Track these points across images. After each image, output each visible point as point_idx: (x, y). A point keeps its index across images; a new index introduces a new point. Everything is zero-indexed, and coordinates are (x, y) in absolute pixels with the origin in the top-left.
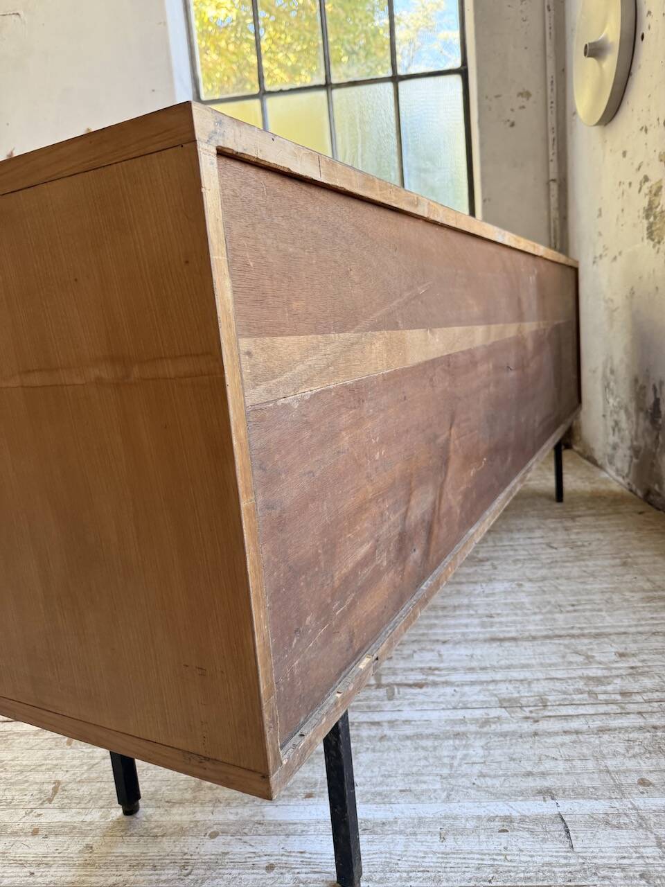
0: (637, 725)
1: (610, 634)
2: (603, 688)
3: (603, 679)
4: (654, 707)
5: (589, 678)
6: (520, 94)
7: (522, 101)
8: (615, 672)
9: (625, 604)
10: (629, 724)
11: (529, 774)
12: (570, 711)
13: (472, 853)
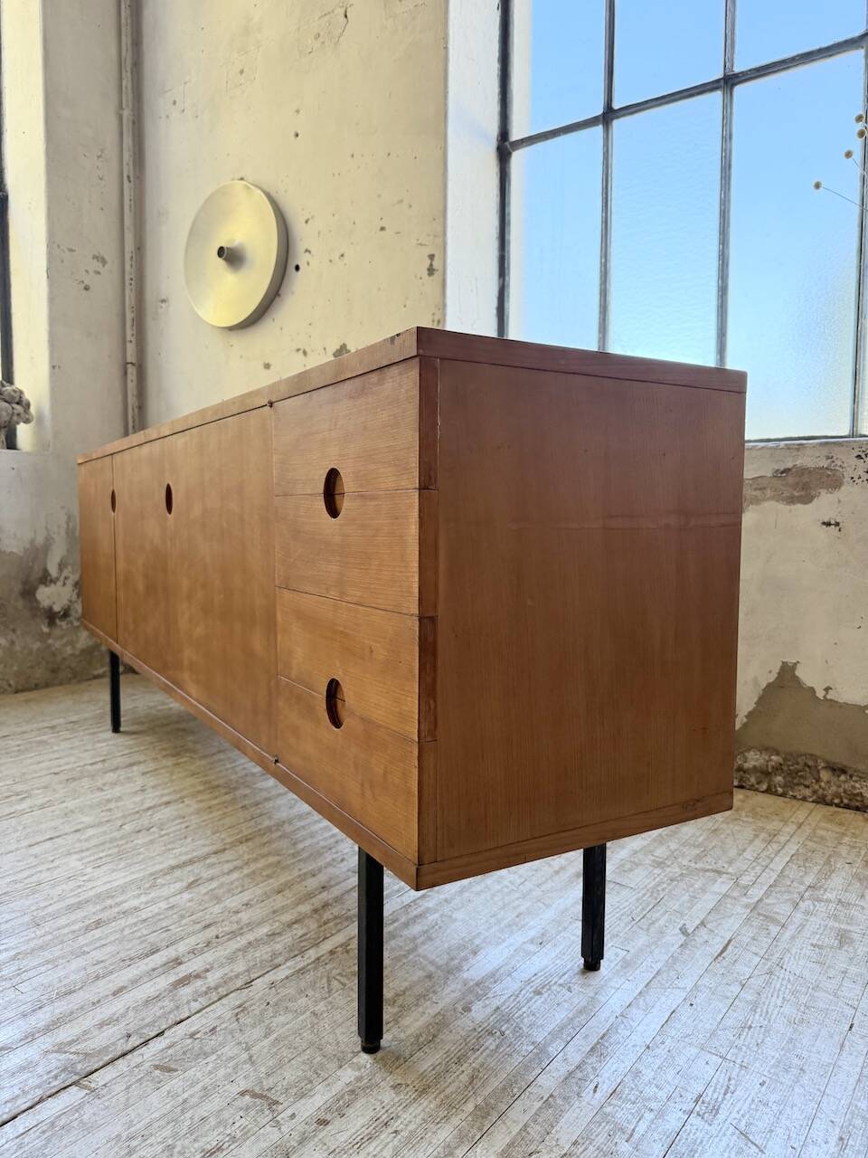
6: (95, 257)
7: (97, 265)
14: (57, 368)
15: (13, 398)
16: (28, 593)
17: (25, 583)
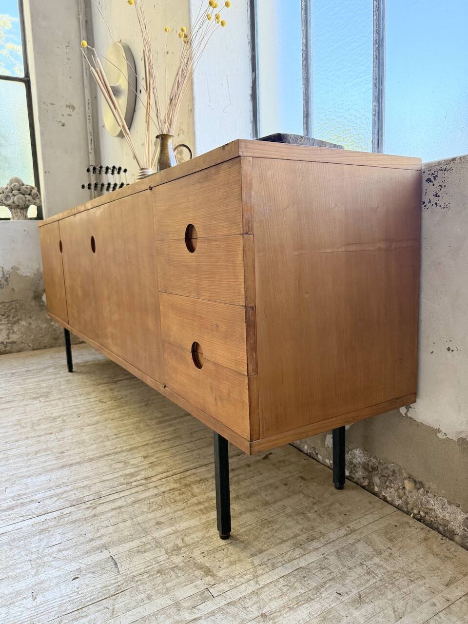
0: (154, 494)
1: (139, 447)
2: (134, 479)
3: (134, 474)
4: (163, 482)
5: (126, 475)
6: (68, 106)
7: (69, 111)
8: (141, 468)
9: (147, 428)
10: (150, 494)
11: (92, 540)
12: (116, 496)
13: (55, 599)
14: (47, 173)
15: (26, 192)
16: (37, 297)
17: (35, 292)
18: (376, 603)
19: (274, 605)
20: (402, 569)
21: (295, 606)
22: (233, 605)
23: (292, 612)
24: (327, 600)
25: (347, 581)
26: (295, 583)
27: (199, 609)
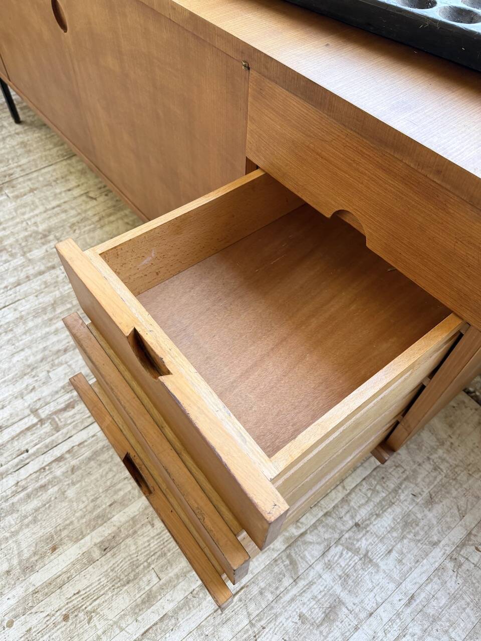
18: (444, 503)
19: (363, 513)
20: (461, 461)
21: (381, 512)
22: (330, 516)
23: (379, 519)
24: (406, 503)
25: (419, 480)
26: (376, 485)
27: (302, 523)
